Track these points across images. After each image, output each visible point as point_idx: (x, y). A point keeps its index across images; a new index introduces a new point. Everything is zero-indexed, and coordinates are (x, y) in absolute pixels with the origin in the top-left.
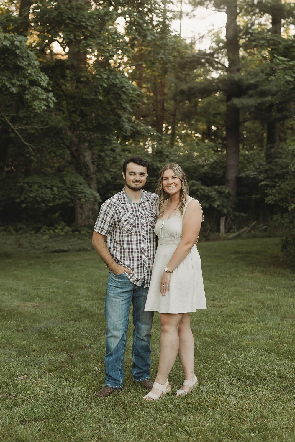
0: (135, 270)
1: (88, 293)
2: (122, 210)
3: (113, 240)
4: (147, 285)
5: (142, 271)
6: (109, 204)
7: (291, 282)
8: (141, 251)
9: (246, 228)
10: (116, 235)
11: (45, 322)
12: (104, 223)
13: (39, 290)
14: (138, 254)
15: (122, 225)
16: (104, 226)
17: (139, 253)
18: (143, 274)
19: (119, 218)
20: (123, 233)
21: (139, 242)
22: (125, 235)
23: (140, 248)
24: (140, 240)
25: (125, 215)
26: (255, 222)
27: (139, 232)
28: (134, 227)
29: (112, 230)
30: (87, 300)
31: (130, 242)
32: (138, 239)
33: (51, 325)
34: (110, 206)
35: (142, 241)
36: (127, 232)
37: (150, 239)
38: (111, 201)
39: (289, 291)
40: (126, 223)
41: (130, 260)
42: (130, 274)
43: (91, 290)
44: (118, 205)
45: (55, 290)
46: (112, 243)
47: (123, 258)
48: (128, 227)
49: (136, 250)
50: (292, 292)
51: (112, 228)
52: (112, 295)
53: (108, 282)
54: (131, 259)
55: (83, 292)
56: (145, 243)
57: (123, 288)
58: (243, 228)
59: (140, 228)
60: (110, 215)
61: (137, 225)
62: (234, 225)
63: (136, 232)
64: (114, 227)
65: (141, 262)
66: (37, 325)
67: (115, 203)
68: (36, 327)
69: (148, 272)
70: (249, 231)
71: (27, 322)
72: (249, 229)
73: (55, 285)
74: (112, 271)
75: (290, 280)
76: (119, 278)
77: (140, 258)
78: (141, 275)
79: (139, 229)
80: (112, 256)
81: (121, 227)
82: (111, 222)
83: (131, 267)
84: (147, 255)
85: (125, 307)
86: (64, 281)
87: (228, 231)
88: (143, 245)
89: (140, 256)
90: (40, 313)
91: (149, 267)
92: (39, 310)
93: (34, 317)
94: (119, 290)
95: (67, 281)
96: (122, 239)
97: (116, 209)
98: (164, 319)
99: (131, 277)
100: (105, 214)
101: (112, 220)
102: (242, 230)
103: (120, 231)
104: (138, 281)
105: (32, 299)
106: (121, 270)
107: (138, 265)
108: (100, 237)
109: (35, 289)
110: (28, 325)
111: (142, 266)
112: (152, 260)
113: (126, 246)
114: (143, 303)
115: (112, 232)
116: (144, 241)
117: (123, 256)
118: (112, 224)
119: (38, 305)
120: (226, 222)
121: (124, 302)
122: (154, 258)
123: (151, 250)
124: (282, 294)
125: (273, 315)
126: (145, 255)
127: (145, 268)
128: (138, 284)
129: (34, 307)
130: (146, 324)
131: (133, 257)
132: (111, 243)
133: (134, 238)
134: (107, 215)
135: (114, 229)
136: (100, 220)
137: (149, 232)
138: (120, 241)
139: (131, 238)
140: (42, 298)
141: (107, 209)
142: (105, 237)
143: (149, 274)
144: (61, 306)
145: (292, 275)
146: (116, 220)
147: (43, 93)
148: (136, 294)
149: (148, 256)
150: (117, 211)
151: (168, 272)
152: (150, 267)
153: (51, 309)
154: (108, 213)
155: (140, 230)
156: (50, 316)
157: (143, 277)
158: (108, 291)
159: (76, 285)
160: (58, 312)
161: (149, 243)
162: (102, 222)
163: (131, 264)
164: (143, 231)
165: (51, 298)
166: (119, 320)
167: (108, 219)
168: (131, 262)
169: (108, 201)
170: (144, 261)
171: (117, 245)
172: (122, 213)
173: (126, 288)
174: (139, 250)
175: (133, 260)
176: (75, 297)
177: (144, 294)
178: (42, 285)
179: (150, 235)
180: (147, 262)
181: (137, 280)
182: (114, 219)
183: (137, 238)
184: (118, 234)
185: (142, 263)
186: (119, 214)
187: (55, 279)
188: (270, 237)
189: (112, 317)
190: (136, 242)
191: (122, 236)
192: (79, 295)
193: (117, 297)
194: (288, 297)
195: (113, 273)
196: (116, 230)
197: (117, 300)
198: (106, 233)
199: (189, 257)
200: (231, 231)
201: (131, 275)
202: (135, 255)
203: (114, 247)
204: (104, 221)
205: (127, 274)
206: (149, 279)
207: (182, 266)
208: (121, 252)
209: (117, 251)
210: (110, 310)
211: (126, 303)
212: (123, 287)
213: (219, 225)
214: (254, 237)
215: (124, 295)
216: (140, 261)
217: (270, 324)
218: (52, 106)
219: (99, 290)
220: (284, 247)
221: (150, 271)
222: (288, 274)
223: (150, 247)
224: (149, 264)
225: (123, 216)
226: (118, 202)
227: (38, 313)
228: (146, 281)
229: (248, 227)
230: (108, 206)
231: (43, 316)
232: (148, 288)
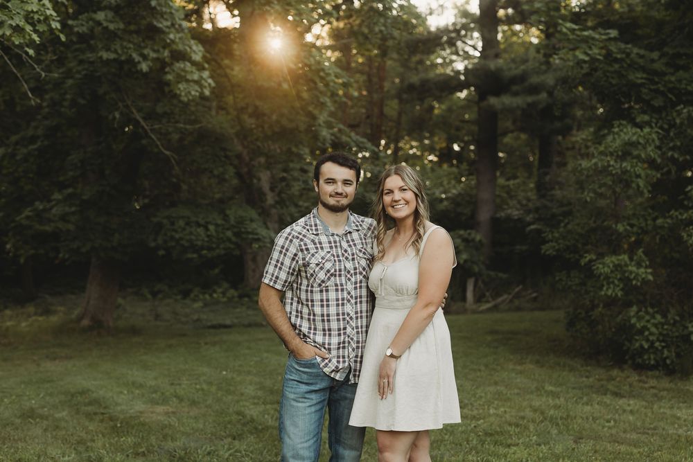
0: (334, 353)
1: (257, 393)
2: (311, 246)
3: (295, 299)
4: (355, 379)
5: (346, 354)
6: (289, 234)
7: (584, 379)
8: (344, 319)
9: (505, 296)
10: (300, 290)
11: (182, 440)
12: (280, 269)
13: (178, 387)
14: (339, 325)
15: (312, 272)
16: (279, 273)
17: (341, 322)
18: (347, 359)
19: (307, 259)
20: (312, 287)
21: (340, 302)
22: (316, 289)
23: (343, 314)
24: (343, 299)
25: (316, 255)
26: (521, 287)
27: (342, 285)
28: (332, 275)
29: (294, 281)
30: (255, 404)
31: (325, 303)
32: (340, 297)
33: (192, 444)
34: (290, 237)
35: (345, 301)
36: (320, 285)
37: (361, 297)
38: (292, 230)
39: (583, 394)
40: (318, 268)
41: (324, 335)
42: (324, 359)
43: (262, 388)
44: (304, 236)
45: (205, 386)
46: (295, 304)
47: (312, 331)
48: (322, 275)
49: (336, 317)
50: (587, 395)
51: (293, 278)
52: (292, 396)
53: (286, 373)
54: (327, 332)
55: (250, 390)
56: (351, 304)
57: (312, 384)
58: (501, 295)
59: (343, 278)
60: (290, 254)
61: (338, 273)
62: (488, 291)
63: (336, 285)
64: (297, 275)
65: (345, 338)
66: (170, 445)
67: (300, 234)
68: (166, 448)
69: (357, 356)
70: (511, 301)
71: (153, 439)
72: (511, 297)
73: (205, 378)
74: (293, 353)
75: (582, 376)
76: (305, 366)
77: (342, 332)
78: (344, 362)
79: (341, 280)
80: (294, 326)
81: (309, 275)
82: (293, 266)
83: (326, 346)
84: (354, 325)
85: (315, 417)
86: (221, 372)
87: (479, 299)
88: (348, 308)
89: (342, 327)
90: (177, 425)
91: (358, 347)
92: (175, 419)
93: (166, 431)
94: (304, 388)
95: (224, 373)
96: (312, 296)
97: (302, 243)
98: (385, 440)
99: (327, 365)
100: (281, 252)
101: (295, 262)
102: (500, 300)
103: (309, 282)
104: (337, 372)
105: (165, 401)
106: (308, 351)
107: (339, 344)
108: (273, 293)
109: (172, 384)
110: (154, 444)
111: (346, 345)
112: (364, 334)
113: (318, 310)
114: (346, 411)
115: (295, 285)
116: (349, 301)
117: (313, 327)
118: (294, 270)
119: (174, 410)
120: (475, 286)
121: (313, 409)
122: (367, 332)
123: (361, 317)
124: (574, 397)
125: (560, 433)
126: (351, 326)
127: (350, 350)
128: (338, 377)
129: (167, 413)
130: (352, 448)
131: (330, 330)
132: (292, 304)
133: (332, 295)
134: (285, 255)
135: (298, 279)
136: (274, 262)
137: (358, 285)
138: (307, 300)
139: (327, 296)
140: (181, 399)
141: (285, 243)
142: (282, 295)
143: (359, 359)
144: (212, 413)
145: (585, 368)
146: (301, 262)
147: (194, 71)
148: (335, 395)
149: (357, 327)
150: (304, 247)
151: (392, 356)
152: (361, 346)
153: (196, 418)
154: (287, 250)
155: (344, 282)
156: (193, 429)
157: (347, 364)
158: (285, 388)
159: (238, 379)
160: (207, 424)
161: (358, 305)
162: (276, 266)
163: (327, 342)
164: (349, 283)
165: (196, 399)
166: (303, 440)
167: (287, 262)
168: (327, 337)
169: (288, 230)
170: (349, 336)
171: (302, 307)
172: (312, 251)
173: (316, 384)
174: (341, 317)
175: (330, 335)
176: (236, 398)
177: (349, 395)
178: (184, 379)
179: (361, 292)
180: (355, 339)
181: (337, 370)
182: (297, 262)
183: (337, 295)
184: (303, 288)
185: (347, 339)
186: (306, 252)
187: (205, 369)
188: (542, 309)
189: (292, 436)
190: (335, 303)
191: (312, 292)
192: (242, 394)
193: (301, 400)
194: (583, 404)
195: (295, 356)
196: (301, 281)
197: (300, 405)
198: (283, 286)
199: (429, 330)
200: (484, 300)
201: (327, 361)
202: (334, 325)
203: (297, 311)
204: (279, 265)
205: (319, 359)
206: (358, 368)
207: (417, 346)
208: (309, 320)
209: (302, 318)
210: (288, 423)
211: (316, 411)
212: (311, 381)
213: (464, 290)
214: (518, 309)
215: (313, 396)
216: (342, 337)
217: (559, 449)
218: (207, 92)
219: (276, 388)
220: (571, 324)
221: (360, 354)
222: (579, 366)
223: (361, 312)
224: (358, 342)
225: (313, 255)
226: (305, 231)
227: (172, 423)
228: (353, 372)
229: (510, 294)
230: (287, 238)
231: (182, 429)
232: (356, 385)
